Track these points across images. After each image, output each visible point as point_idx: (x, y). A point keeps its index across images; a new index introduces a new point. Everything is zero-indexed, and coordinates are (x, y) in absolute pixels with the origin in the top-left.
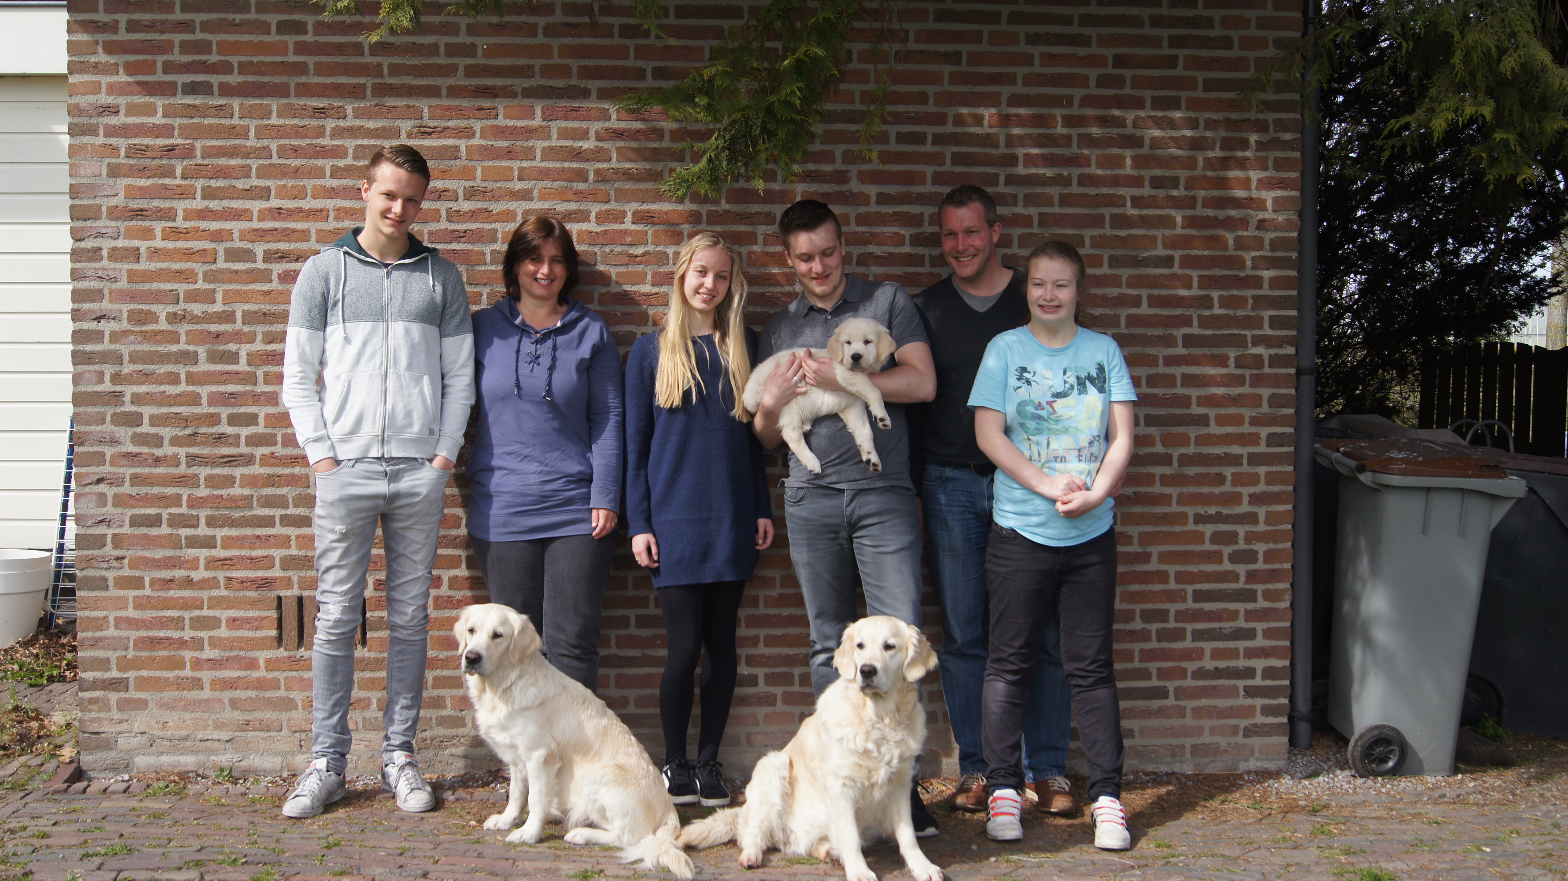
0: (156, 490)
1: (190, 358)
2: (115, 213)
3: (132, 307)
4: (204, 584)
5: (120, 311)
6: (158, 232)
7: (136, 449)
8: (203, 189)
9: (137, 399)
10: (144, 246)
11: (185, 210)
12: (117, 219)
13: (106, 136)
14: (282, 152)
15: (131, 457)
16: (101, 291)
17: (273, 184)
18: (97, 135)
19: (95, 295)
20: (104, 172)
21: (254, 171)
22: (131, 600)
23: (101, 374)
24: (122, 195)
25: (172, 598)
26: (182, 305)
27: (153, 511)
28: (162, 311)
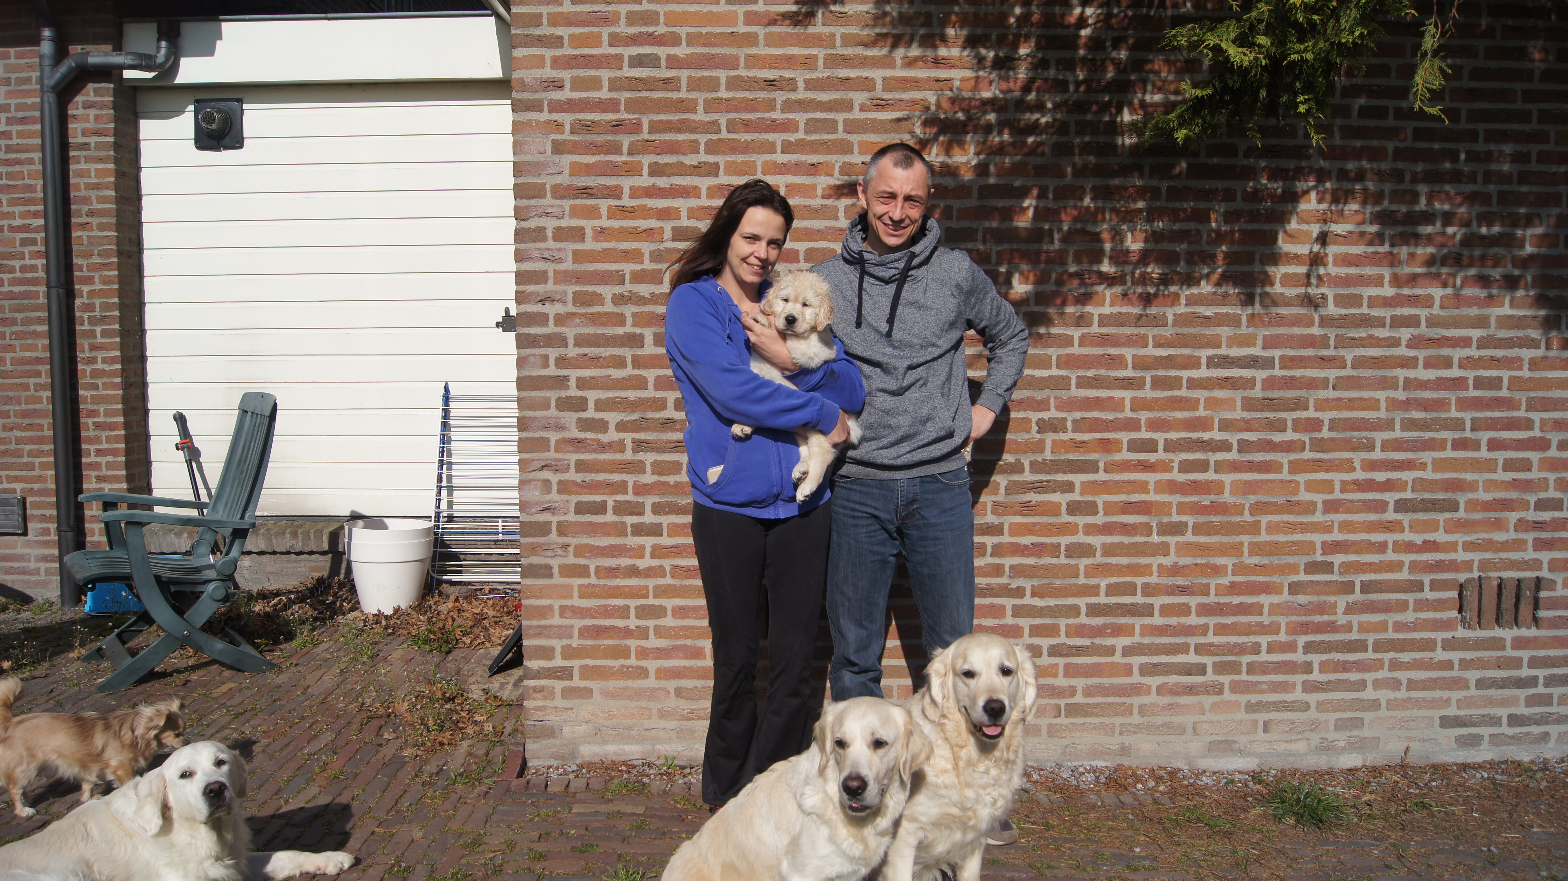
0: (601, 477)
1: (636, 340)
2: (560, 192)
3: (578, 288)
4: (650, 572)
5: (565, 293)
6: (604, 212)
7: (581, 435)
8: (650, 166)
9: (582, 384)
10: (588, 225)
11: (631, 188)
12: (563, 197)
13: (550, 112)
14: (732, 126)
15: (578, 444)
16: (545, 273)
17: (721, 159)
18: (541, 111)
19: (539, 277)
20: (549, 149)
21: (702, 147)
22: (576, 589)
23: (546, 358)
24: (567, 172)
25: (618, 587)
26: (628, 286)
27: (598, 498)
28: (607, 291)
